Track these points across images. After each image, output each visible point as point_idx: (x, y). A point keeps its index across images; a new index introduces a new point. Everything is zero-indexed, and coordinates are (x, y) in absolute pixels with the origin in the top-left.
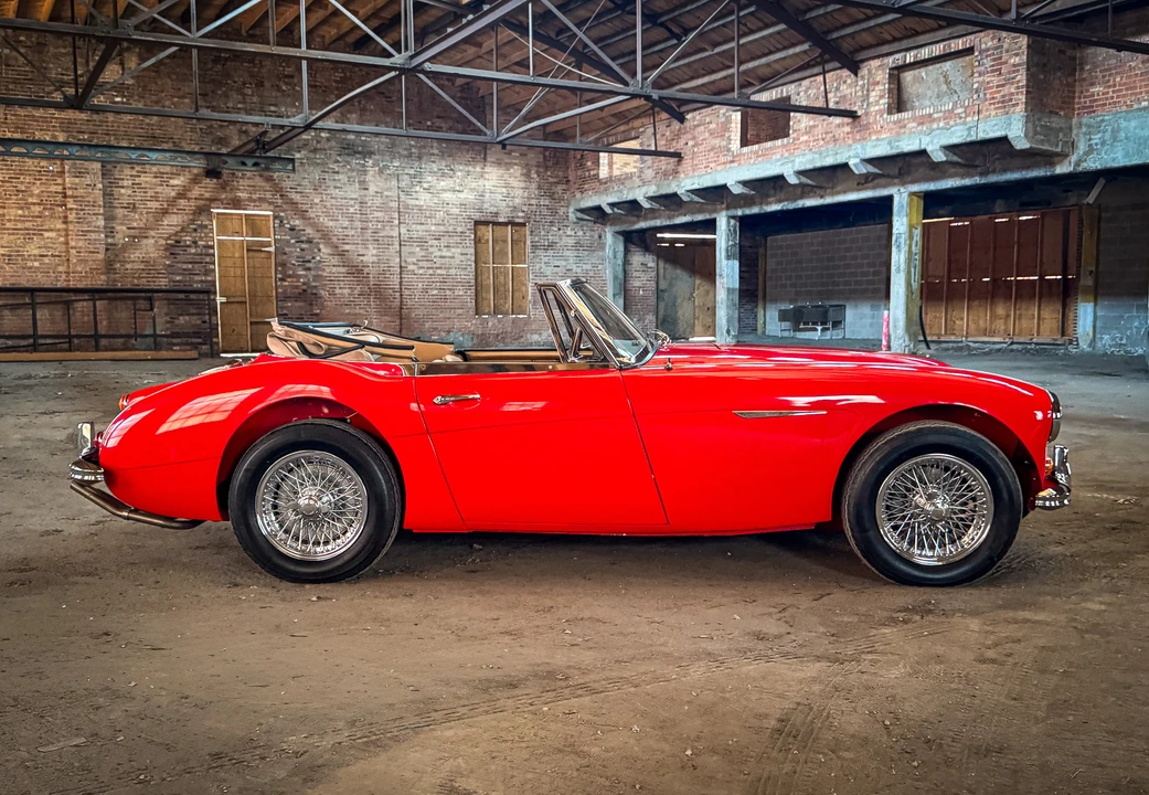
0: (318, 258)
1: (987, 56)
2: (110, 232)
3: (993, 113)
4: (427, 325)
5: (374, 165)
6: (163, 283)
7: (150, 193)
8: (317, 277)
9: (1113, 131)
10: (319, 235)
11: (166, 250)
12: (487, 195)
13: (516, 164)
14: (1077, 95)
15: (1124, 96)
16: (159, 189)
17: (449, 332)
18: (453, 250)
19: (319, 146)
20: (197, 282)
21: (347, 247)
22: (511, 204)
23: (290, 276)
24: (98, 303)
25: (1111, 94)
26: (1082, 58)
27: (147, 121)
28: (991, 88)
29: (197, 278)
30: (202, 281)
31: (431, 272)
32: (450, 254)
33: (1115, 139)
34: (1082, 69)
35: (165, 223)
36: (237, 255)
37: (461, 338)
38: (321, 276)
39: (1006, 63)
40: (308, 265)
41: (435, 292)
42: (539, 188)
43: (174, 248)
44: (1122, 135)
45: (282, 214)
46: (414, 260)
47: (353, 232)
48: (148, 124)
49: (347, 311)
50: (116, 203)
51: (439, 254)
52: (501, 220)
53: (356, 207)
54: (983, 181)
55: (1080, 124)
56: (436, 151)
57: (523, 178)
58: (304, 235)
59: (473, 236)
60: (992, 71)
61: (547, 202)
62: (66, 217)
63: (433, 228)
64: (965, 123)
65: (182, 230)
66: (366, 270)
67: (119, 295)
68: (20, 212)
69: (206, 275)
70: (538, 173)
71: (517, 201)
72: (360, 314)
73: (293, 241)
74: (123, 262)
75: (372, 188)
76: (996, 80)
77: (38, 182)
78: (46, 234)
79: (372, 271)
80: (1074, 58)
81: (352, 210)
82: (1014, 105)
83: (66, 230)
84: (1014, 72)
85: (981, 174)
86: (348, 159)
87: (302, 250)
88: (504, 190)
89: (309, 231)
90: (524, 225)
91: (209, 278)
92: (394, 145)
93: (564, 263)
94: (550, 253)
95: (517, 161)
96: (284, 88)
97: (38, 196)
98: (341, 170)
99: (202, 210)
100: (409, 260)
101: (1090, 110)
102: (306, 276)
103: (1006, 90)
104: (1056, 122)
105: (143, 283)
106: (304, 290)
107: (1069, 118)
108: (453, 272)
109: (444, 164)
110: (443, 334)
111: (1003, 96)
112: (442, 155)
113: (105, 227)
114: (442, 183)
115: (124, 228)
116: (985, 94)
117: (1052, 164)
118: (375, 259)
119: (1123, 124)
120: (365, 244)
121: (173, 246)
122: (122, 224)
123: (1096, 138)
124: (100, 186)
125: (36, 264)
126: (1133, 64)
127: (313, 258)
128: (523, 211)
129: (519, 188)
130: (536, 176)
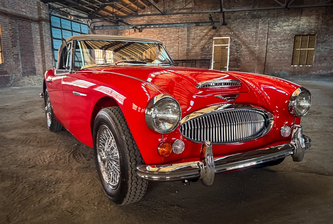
0: (241, 49)
2: (188, 45)
4: (273, 68)
5: (261, 21)
6: (199, 58)
7: (198, 35)
8: (240, 55)
10: (242, 43)
11: (201, 49)
12: (301, 26)
16: (201, 33)
17: (281, 71)
18: (286, 45)
19: (245, 17)
20: (208, 57)
21: (250, 46)
22: (310, 28)
23: (232, 55)
24: (183, 63)
27: (199, 16)
29: (208, 56)
30: (209, 57)
31: (277, 52)
32: (284, 46)
35: (201, 42)
36: (219, 50)
37: (285, 73)
38: (241, 54)
40: (238, 51)
41: (277, 58)
42: (322, 22)
43: (203, 49)
45: (232, 38)
46: (271, 48)
47: (252, 41)
48: (199, 17)
49: (248, 64)
50: (190, 38)
51: (280, 46)
52: (305, 34)
53: (255, 34)
56: (283, 14)
57: (316, 19)
58: (238, 43)
59: (293, 40)
61: (325, 27)
62: (179, 43)
63: (279, 38)
65: (205, 44)
66: (255, 52)
67: (189, 61)
68: (169, 42)
69: (210, 55)
70: (323, 17)
71: (312, 27)
72: (252, 65)
73: (234, 45)
74: (191, 53)
75: (260, 28)
77: (173, 34)
78: (174, 47)
79: (257, 52)
81: (253, 35)
83: (179, 46)
86: (254, 19)
87: (237, 47)
88: (308, 24)
89: (239, 42)
90: (314, 35)
91: (211, 56)
92: (269, 13)
93: (329, 47)
94: (324, 44)
95: (314, 14)
96: (236, 2)
97: (173, 38)
98: (251, 23)
99: (211, 38)
100: (270, 49)
102: (237, 54)
105: (194, 58)
106: (236, 59)
108: (285, 52)
109: (286, 17)
110: (279, 71)
112: (285, 15)
113: (187, 44)
114: (284, 24)
115: (192, 44)
118: (258, 49)
120: (256, 45)
121: (202, 48)
122: (191, 43)
124: (186, 34)
125: (172, 54)
127: (240, 49)
128: (314, 30)
129: (314, 23)
130: (321, 18)
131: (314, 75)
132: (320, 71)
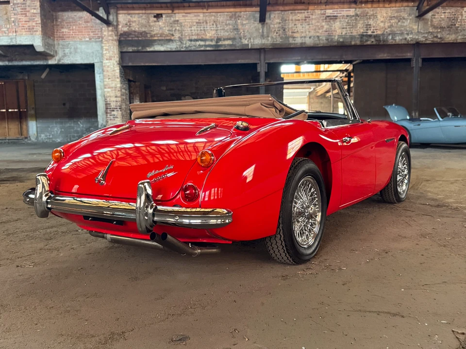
1: (18, 7)
3: (24, 33)
9: (74, 48)
14: (55, 31)
15: (78, 35)
25: (71, 33)
26: (56, 16)
28: (21, 22)
33: (76, 52)
34: (56, 21)
39: (29, 11)
44: (79, 50)
54: (10, 64)
55: (59, 44)
60: (22, 14)
64: (8, 36)
76: (24, 19)
80: (53, 15)
82: (35, 31)
84: (34, 16)
85: (9, 61)
101: (62, 38)
103: (30, 24)
104: (50, 42)
107: (54, 40)
111: (29, 26)
116: (19, 24)
117: (47, 60)
119: (79, 46)
123: (67, 51)
126: (80, 22)
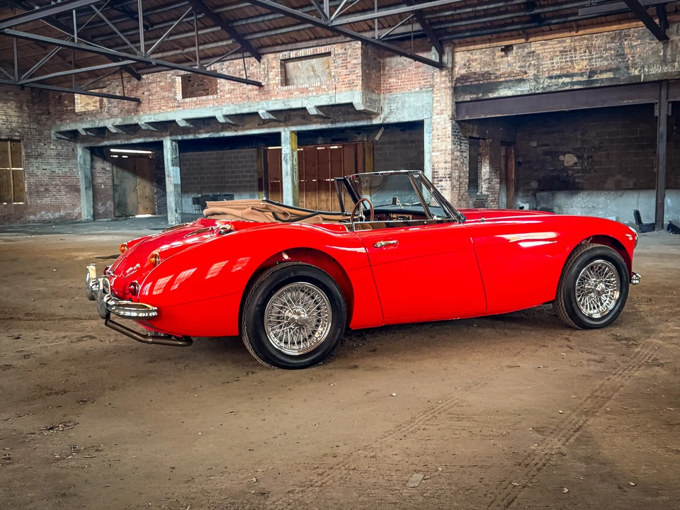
1: (339, 58)
3: (344, 89)
9: (402, 103)
13: (12, 100)
14: (382, 82)
15: (407, 85)
22: (9, 127)
25: (400, 83)
26: (384, 63)
28: (341, 76)
33: (403, 107)
34: (384, 69)
39: (350, 62)
42: (29, 117)
44: (407, 105)
52: (2, 138)
54: (334, 126)
55: (385, 98)
57: (17, 110)
60: (342, 66)
61: (35, 126)
64: (328, 94)
70: (28, 107)
71: (14, 125)
76: (344, 72)
80: (380, 63)
82: (355, 86)
84: (354, 68)
85: (332, 123)
88: (4, 117)
90: (19, 141)
93: (49, 167)
94: (39, 160)
95: (12, 98)
101: (389, 91)
103: (351, 77)
104: (374, 97)
107: (379, 94)
111: (349, 81)
116: (339, 79)
117: (371, 119)
119: (407, 99)
123: (394, 106)
126: (411, 68)
128: (19, 132)
129: (15, 116)
130: (26, 108)
131: (34, 221)
132: (43, 213)
